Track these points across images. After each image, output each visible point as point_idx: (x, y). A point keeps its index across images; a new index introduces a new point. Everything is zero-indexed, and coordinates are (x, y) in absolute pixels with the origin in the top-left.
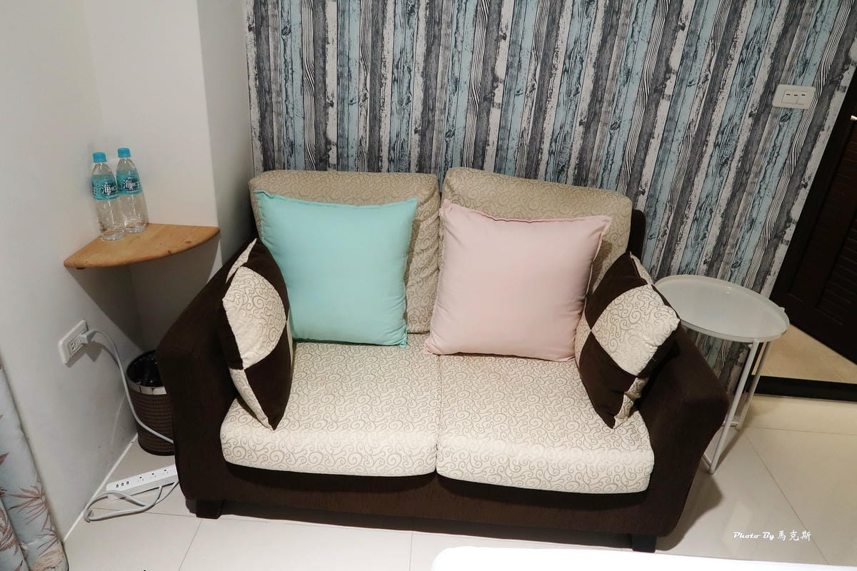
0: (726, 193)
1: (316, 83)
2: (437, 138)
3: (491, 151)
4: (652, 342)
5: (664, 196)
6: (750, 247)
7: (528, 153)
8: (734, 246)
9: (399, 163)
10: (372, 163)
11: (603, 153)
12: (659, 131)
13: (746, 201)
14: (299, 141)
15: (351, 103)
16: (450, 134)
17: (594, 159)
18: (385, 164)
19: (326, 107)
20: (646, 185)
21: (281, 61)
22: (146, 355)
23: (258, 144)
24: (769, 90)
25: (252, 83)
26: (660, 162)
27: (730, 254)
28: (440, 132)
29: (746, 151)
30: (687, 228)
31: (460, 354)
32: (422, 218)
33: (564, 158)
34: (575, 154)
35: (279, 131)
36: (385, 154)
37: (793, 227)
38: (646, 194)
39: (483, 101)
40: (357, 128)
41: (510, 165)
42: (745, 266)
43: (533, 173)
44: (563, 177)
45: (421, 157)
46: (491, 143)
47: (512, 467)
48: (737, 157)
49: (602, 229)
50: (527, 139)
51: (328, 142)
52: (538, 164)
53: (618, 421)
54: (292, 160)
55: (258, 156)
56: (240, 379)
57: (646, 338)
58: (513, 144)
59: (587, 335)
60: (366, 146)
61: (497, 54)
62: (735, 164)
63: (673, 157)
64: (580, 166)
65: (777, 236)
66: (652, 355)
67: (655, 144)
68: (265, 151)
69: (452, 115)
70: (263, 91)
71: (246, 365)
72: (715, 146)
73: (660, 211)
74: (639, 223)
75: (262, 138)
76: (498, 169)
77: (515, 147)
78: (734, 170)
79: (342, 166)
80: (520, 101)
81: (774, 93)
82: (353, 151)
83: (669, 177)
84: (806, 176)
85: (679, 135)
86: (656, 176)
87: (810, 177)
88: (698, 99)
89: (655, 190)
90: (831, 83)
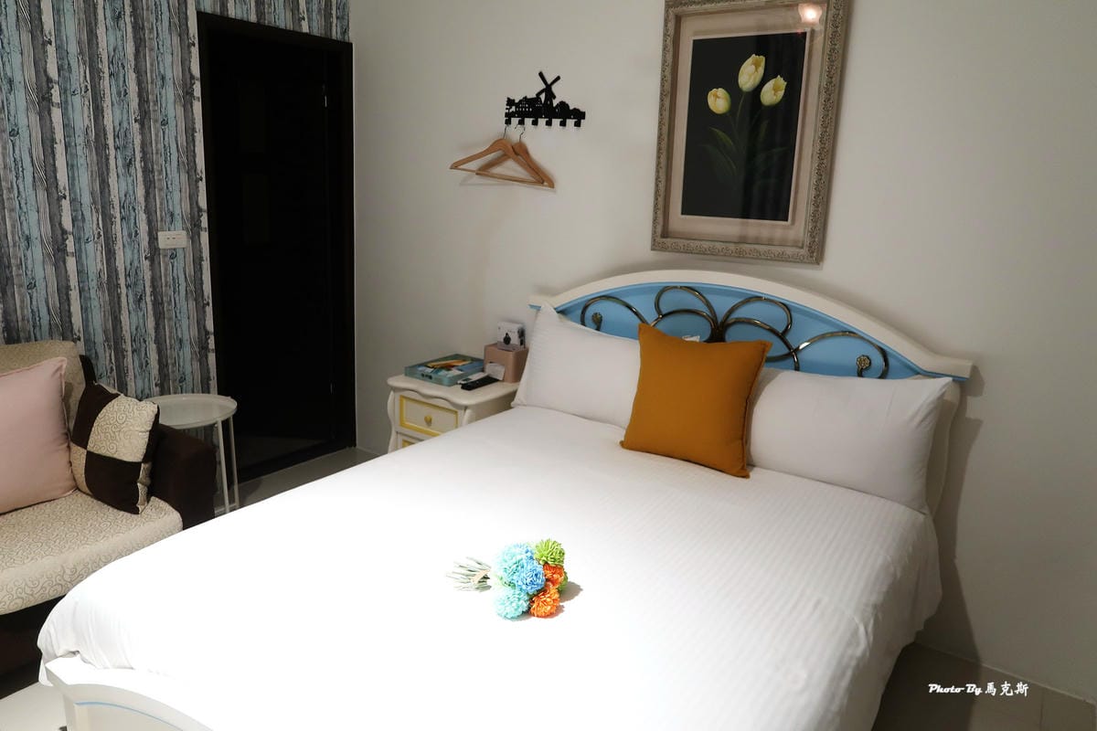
0: (151, 323)
4: (143, 430)
5: (100, 338)
6: (186, 360)
8: (174, 365)
11: (28, 312)
12: (74, 282)
13: (169, 326)
17: (20, 318)
20: (79, 332)
24: (153, 239)
26: (84, 309)
27: (173, 372)
29: (153, 286)
30: (130, 360)
37: (212, 337)
38: (82, 339)
42: (189, 378)
47: (68, 572)
48: (148, 293)
49: (61, 368)
53: (140, 508)
57: (137, 429)
59: (84, 456)
62: (148, 299)
63: (95, 303)
65: (204, 348)
66: (147, 440)
67: (74, 294)
72: (127, 288)
74: (87, 364)
78: (150, 304)
81: (157, 239)
83: (98, 320)
84: (206, 297)
85: (93, 284)
86: (86, 322)
87: (208, 297)
88: (99, 252)
89: (89, 334)
90: (195, 227)
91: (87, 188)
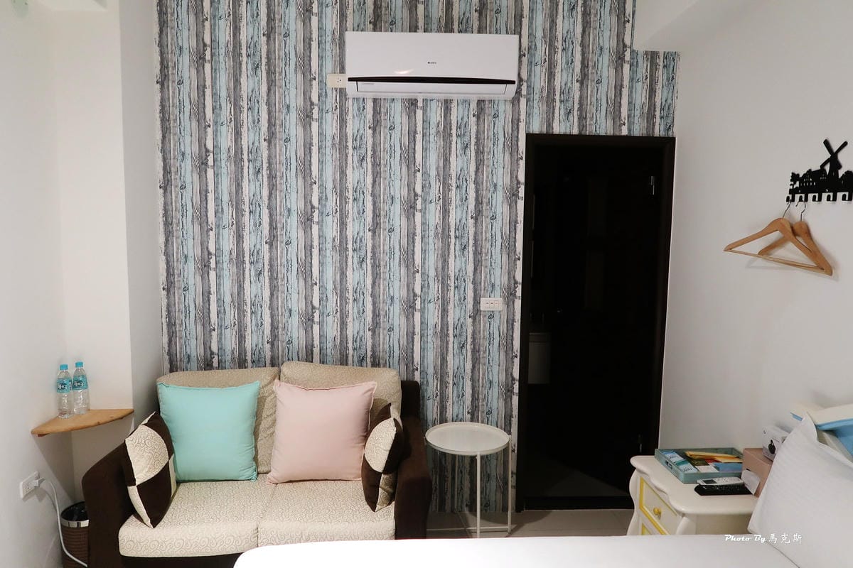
0: (469, 366)
1: (204, 317)
2: (281, 346)
3: (316, 350)
4: (385, 448)
5: (431, 371)
6: (494, 399)
7: (340, 351)
8: (484, 400)
9: (258, 362)
10: (242, 364)
11: (386, 347)
12: (417, 330)
13: (483, 369)
14: (193, 354)
15: (226, 328)
16: (290, 342)
17: (381, 350)
18: (250, 364)
19: (210, 331)
20: (418, 364)
21: (182, 306)
22: (76, 505)
23: (167, 357)
24: (476, 302)
25: (164, 320)
26: (423, 349)
27: (483, 405)
28: (283, 342)
29: (474, 338)
30: (451, 390)
31: (291, 482)
32: (267, 395)
33: (363, 352)
34: (369, 349)
35: (181, 348)
36: (249, 358)
37: (517, 383)
38: (419, 370)
39: (308, 320)
40: (231, 343)
41: (330, 359)
42: (494, 412)
43: (345, 362)
44: (364, 363)
45: (272, 358)
46: (315, 346)
48: (469, 342)
49: (372, 389)
50: (338, 342)
51: (212, 353)
52: (347, 357)
53: (378, 507)
54: (189, 366)
55: (167, 365)
56: (133, 492)
57: (382, 447)
58: (330, 345)
60: (237, 354)
61: (312, 293)
62: (469, 347)
63: (430, 346)
64: (373, 356)
65: (509, 391)
66: (387, 457)
67: (417, 338)
68: (171, 362)
69: (289, 331)
70: (171, 325)
71: (138, 482)
72: (454, 337)
73: (430, 380)
75: (169, 353)
76: (322, 362)
77: (331, 348)
78: (469, 351)
79: (221, 366)
80: (330, 319)
81: (479, 303)
82: (228, 358)
83: (431, 357)
84: (515, 350)
85: (431, 332)
86: (423, 358)
87: (517, 351)
88: (437, 310)
89: (424, 367)
90: (510, 295)
91: (433, 266)
